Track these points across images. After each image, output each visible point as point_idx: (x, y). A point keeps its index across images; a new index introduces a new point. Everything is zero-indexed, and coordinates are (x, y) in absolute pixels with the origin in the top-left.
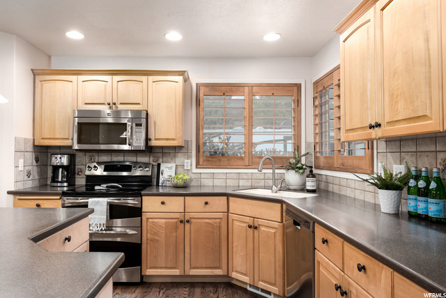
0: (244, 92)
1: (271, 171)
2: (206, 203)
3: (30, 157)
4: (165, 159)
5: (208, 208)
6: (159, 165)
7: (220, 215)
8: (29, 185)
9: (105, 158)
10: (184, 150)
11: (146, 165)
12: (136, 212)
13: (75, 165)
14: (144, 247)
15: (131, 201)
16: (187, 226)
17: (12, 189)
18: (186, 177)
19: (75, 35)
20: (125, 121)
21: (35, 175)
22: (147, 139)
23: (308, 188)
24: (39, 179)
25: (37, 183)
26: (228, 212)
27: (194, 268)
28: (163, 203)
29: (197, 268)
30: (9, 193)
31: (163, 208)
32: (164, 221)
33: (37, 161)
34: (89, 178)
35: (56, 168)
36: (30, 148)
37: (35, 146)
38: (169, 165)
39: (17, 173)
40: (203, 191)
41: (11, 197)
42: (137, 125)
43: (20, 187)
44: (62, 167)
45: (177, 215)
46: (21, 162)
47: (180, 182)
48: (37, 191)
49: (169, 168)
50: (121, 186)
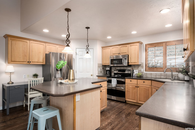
0: (163, 45)
1: (171, 73)
2: (144, 82)
3: (101, 68)
4: (135, 68)
5: (144, 84)
6: (133, 70)
7: (149, 86)
8: (101, 75)
9: (119, 68)
10: (141, 66)
11: (130, 70)
12: (124, 83)
13: (111, 70)
14: (126, 93)
15: (123, 80)
16: (138, 88)
17: (97, 75)
18: (141, 74)
19: (109, 37)
20: (121, 58)
21: (103, 72)
22: (128, 63)
23: (185, 79)
24: (104, 73)
25: (103, 74)
26: (151, 85)
27: (140, 101)
28: (131, 81)
29: (141, 101)
30: (97, 76)
31: (131, 82)
32: (131, 86)
33: (103, 69)
34: (115, 73)
35: (107, 71)
36: (101, 66)
37: (102, 65)
38: (136, 70)
39: (98, 72)
40: (148, 79)
41: (97, 77)
42: (125, 59)
43: (99, 75)
44: (108, 70)
45: (135, 85)
46: (99, 69)
47: (139, 76)
48: (103, 76)
49: (137, 71)
50: (120, 76)
